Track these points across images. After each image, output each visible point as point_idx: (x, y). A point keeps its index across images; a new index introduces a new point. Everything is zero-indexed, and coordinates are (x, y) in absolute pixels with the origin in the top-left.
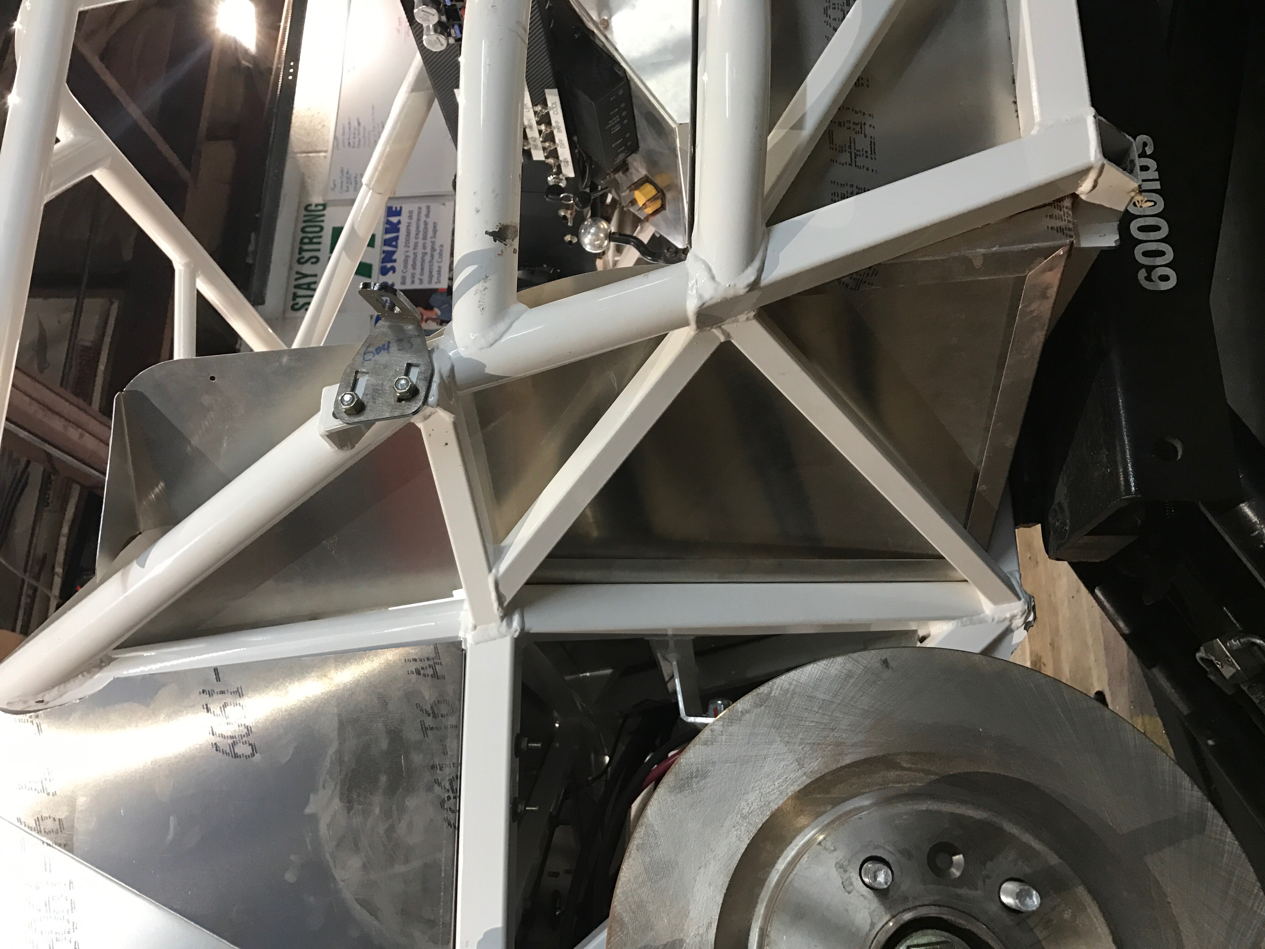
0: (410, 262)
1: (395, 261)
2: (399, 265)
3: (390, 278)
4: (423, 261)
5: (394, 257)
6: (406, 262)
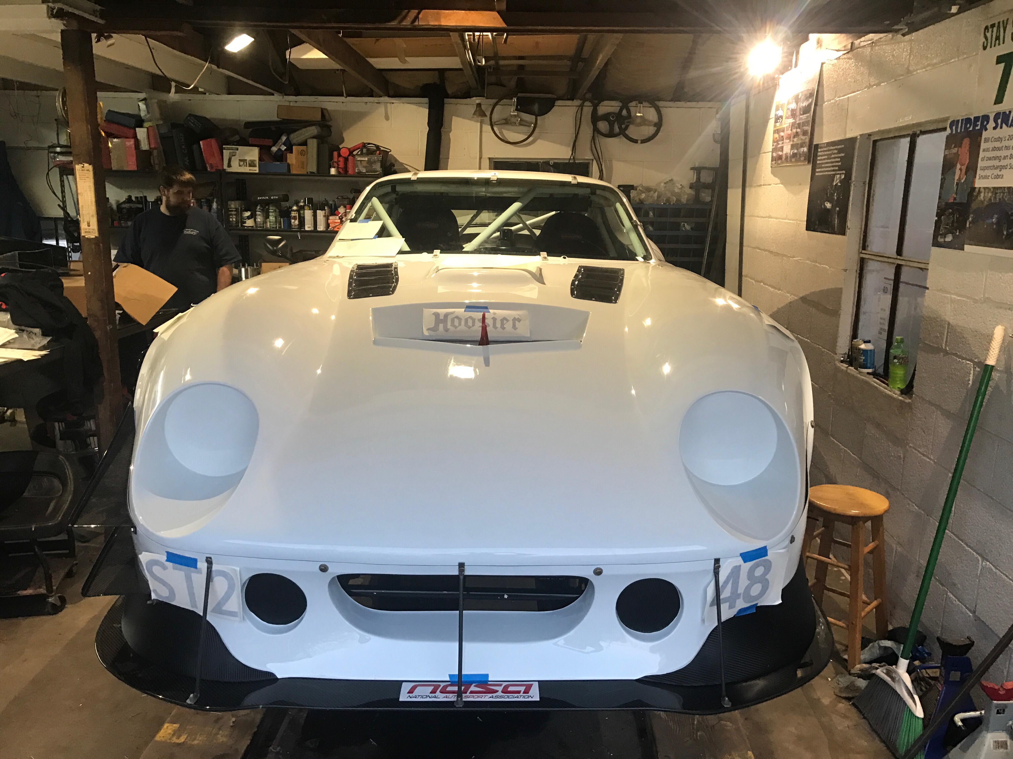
0: (997, 144)
1: (1001, 128)
2: (999, 133)
3: (992, 124)
4: (995, 158)
5: (1004, 125)
6: (1000, 139)
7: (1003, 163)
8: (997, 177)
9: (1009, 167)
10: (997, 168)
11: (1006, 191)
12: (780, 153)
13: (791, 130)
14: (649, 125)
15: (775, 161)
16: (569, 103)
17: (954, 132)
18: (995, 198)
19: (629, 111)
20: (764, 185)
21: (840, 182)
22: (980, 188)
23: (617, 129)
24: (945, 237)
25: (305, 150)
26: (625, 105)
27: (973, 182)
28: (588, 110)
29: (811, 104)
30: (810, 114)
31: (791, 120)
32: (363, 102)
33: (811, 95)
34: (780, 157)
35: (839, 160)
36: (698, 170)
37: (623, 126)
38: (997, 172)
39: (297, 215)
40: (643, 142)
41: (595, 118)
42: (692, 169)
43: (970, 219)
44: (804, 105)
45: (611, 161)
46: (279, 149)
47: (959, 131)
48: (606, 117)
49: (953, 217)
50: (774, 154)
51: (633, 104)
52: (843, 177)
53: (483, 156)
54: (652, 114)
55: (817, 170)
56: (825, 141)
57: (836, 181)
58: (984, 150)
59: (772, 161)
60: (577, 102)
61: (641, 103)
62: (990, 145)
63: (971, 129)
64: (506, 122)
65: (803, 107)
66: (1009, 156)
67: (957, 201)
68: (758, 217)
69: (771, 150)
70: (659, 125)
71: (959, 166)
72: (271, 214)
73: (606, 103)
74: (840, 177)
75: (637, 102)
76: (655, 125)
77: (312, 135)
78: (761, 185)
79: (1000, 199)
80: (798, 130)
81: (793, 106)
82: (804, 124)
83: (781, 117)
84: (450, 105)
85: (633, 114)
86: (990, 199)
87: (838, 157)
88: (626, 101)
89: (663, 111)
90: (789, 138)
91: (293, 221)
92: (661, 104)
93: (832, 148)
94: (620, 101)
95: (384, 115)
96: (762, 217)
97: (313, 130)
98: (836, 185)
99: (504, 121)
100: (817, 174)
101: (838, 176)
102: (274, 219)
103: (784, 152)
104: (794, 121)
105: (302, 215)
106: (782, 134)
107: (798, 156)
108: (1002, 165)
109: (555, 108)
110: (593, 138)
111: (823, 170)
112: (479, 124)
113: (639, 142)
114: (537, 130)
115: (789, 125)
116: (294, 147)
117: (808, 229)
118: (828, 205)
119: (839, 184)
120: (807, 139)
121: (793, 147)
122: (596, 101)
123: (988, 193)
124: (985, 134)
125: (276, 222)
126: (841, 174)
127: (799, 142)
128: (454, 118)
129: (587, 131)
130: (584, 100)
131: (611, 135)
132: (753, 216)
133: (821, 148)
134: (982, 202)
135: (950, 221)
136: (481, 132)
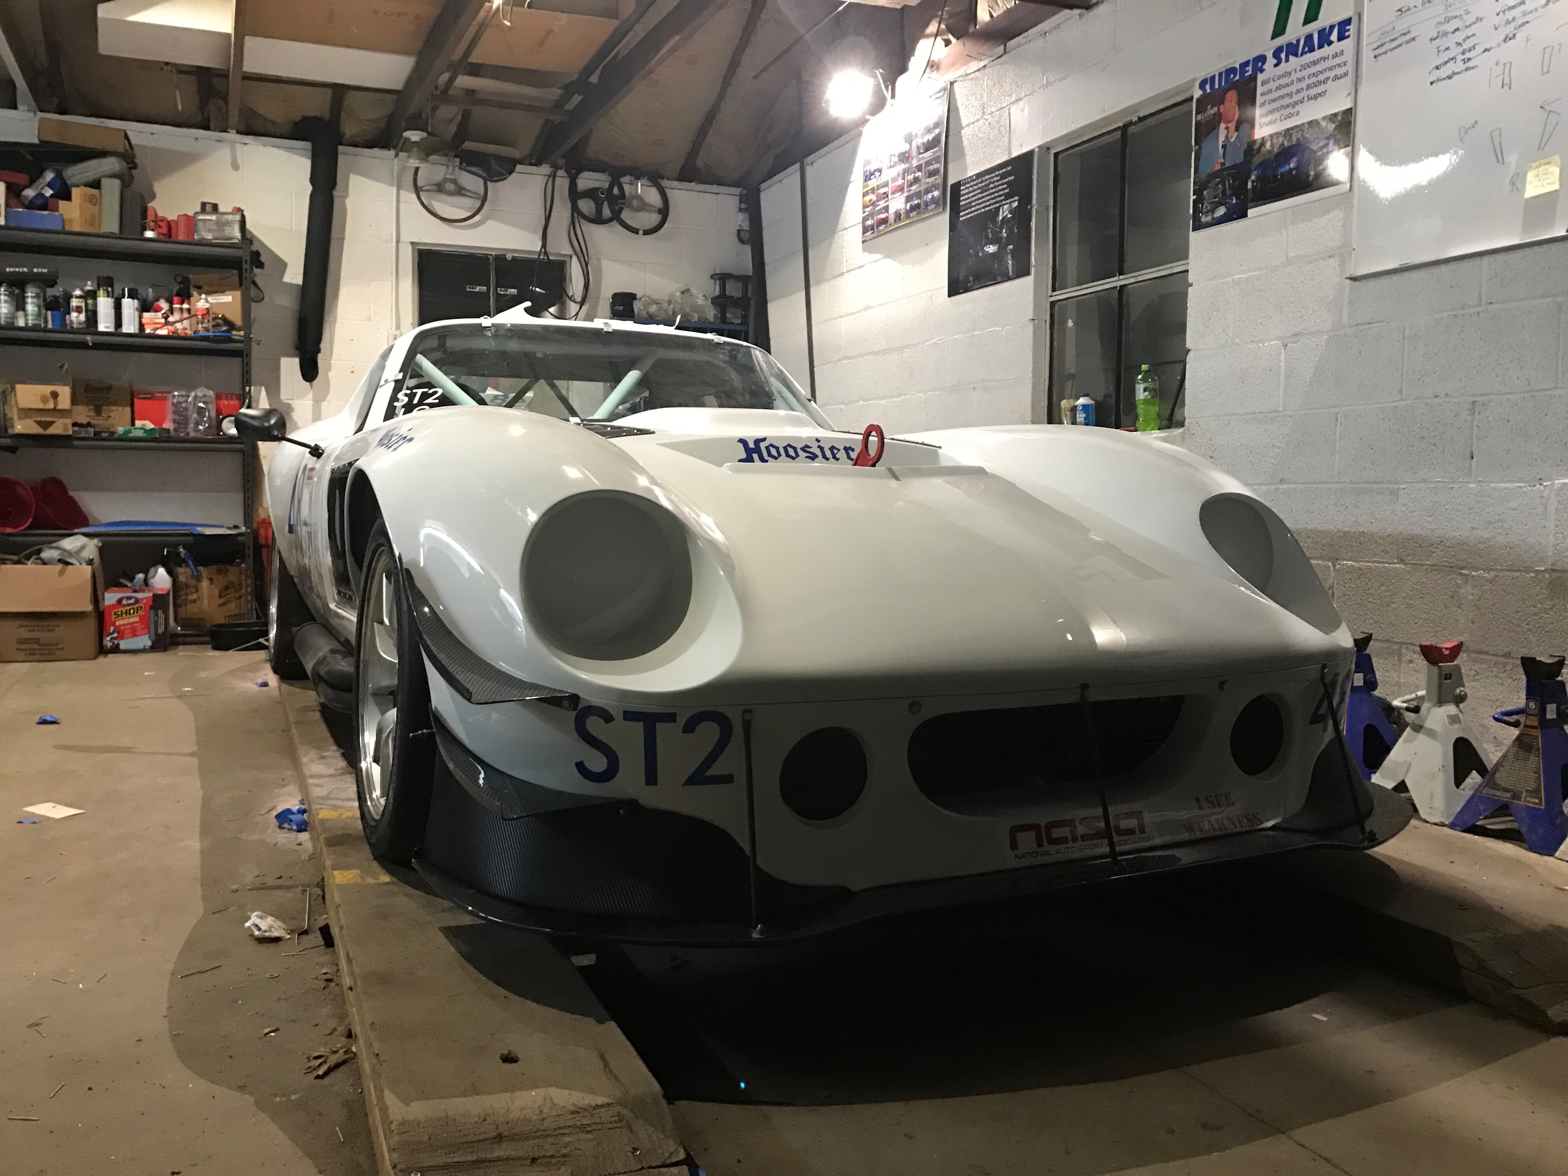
0: (1284, 81)
2: (1284, 67)
3: (1270, 62)
4: (1283, 97)
5: (1291, 57)
6: (1287, 75)
7: (1296, 98)
8: (1291, 115)
9: (1306, 99)
10: (1288, 106)
11: (1307, 126)
12: (883, 216)
13: (903, 178)
14: (650, 211)
15: (873, 229)
16: (533, 169)
17: (1209, 90)
18: (1290, 140)
19: (621, 189)
20: (848, 272)
21: (1010, 212)
22: (1263, 138)
23: (607, 212)
24: (1213, 213)
25: (98, 196)
26: (616, 181)
27: (1251, 134)
28: (562, 182)
29: (939, 135)
30: (940, 148)
31: (902, 167)
32: (189, 137)
33: (936, 125)
34: (885, 221)
35: (1005, 186)
36: (722, 278)
37: (617, 208)
38: (1290, 110)
39: (83, 305)
40: (646, 233)
41: (575, 195)
42: (712, 277)
43: (1253, 178)
44: (925, 140)
45: (599, 260)
46: (40, 195)
47: (1217, 86)
48: (591, 193)
49: (1224, 185)
50: (869, 223)
51: (625, 180)
52: (1016, 204)
53: (402, 239)
54: (653, 197)
55: (961, 214)
56: (971, 172)
57: (1003, 212)
58: (1262, 95)
59: (864, 233)
60: (545, 169)
61: (638, 178)
62: (1272, 85)
63: (1237, 78)
64: (439, 188)
65: (924, 143)
66: (1305, 88)
67: (1227, 165)
68: (841, 317)
69: (861, 220)
70: (664, 212)
71: (1223, 126)
72: (29, 300)
73: (586, 174)
74: (1010, 206)
75: (633, 178)
76: (660, 211)
77: (108, 173)
78: (842, 274)
79: (1298, 139)
80: (920, 174)
81: (905, 147)
82: (928, 163)
83: (880, 171)
84: (346, 156)
85: (627, 192)
86: (1282, 144)
87: (1002, 185)
88: (616, 174)
89: (668, 191)
90: (901, 189)
91: (74, 315)
92: (665, 183)
93: (987, 177)
94: (609, 174)
95: (230, 161)
96: (848, 315)
97: (112, 164)
98: (1003, 218)
99: (435, 188)
100: (961, 219)
101: (1006, 207)
102: (36, 309)
103: (892, 210)
104: (907, 165)
105: (90, 307)
106: (882, 191)
107: (923, 206)
108: (1296, 100)
109: (514, 174)
110: (573, 222)
111: (974, 209)
112: (395, 189)
113: (641, 232)
114: (487, 205)
115: (899, 175)
116: (75, 192)
117: (950, 295)
118: (991, 249)
119: (1009, 216)
120: (939, 179)
121: (908, 199)
122: (574, 171)
123: (1278, 138)
124: (1260, 77)
125: (39, 315)
126: (1010, 203)
127: (922, 188)
128: (353, 177)
129: (562, 213)
130: (556, 167)
131: (598, 220)
132: (829, 320)
133: (964, 184)
134: (1270, 152)
135: (1220, 191)
136: (398, 201)
